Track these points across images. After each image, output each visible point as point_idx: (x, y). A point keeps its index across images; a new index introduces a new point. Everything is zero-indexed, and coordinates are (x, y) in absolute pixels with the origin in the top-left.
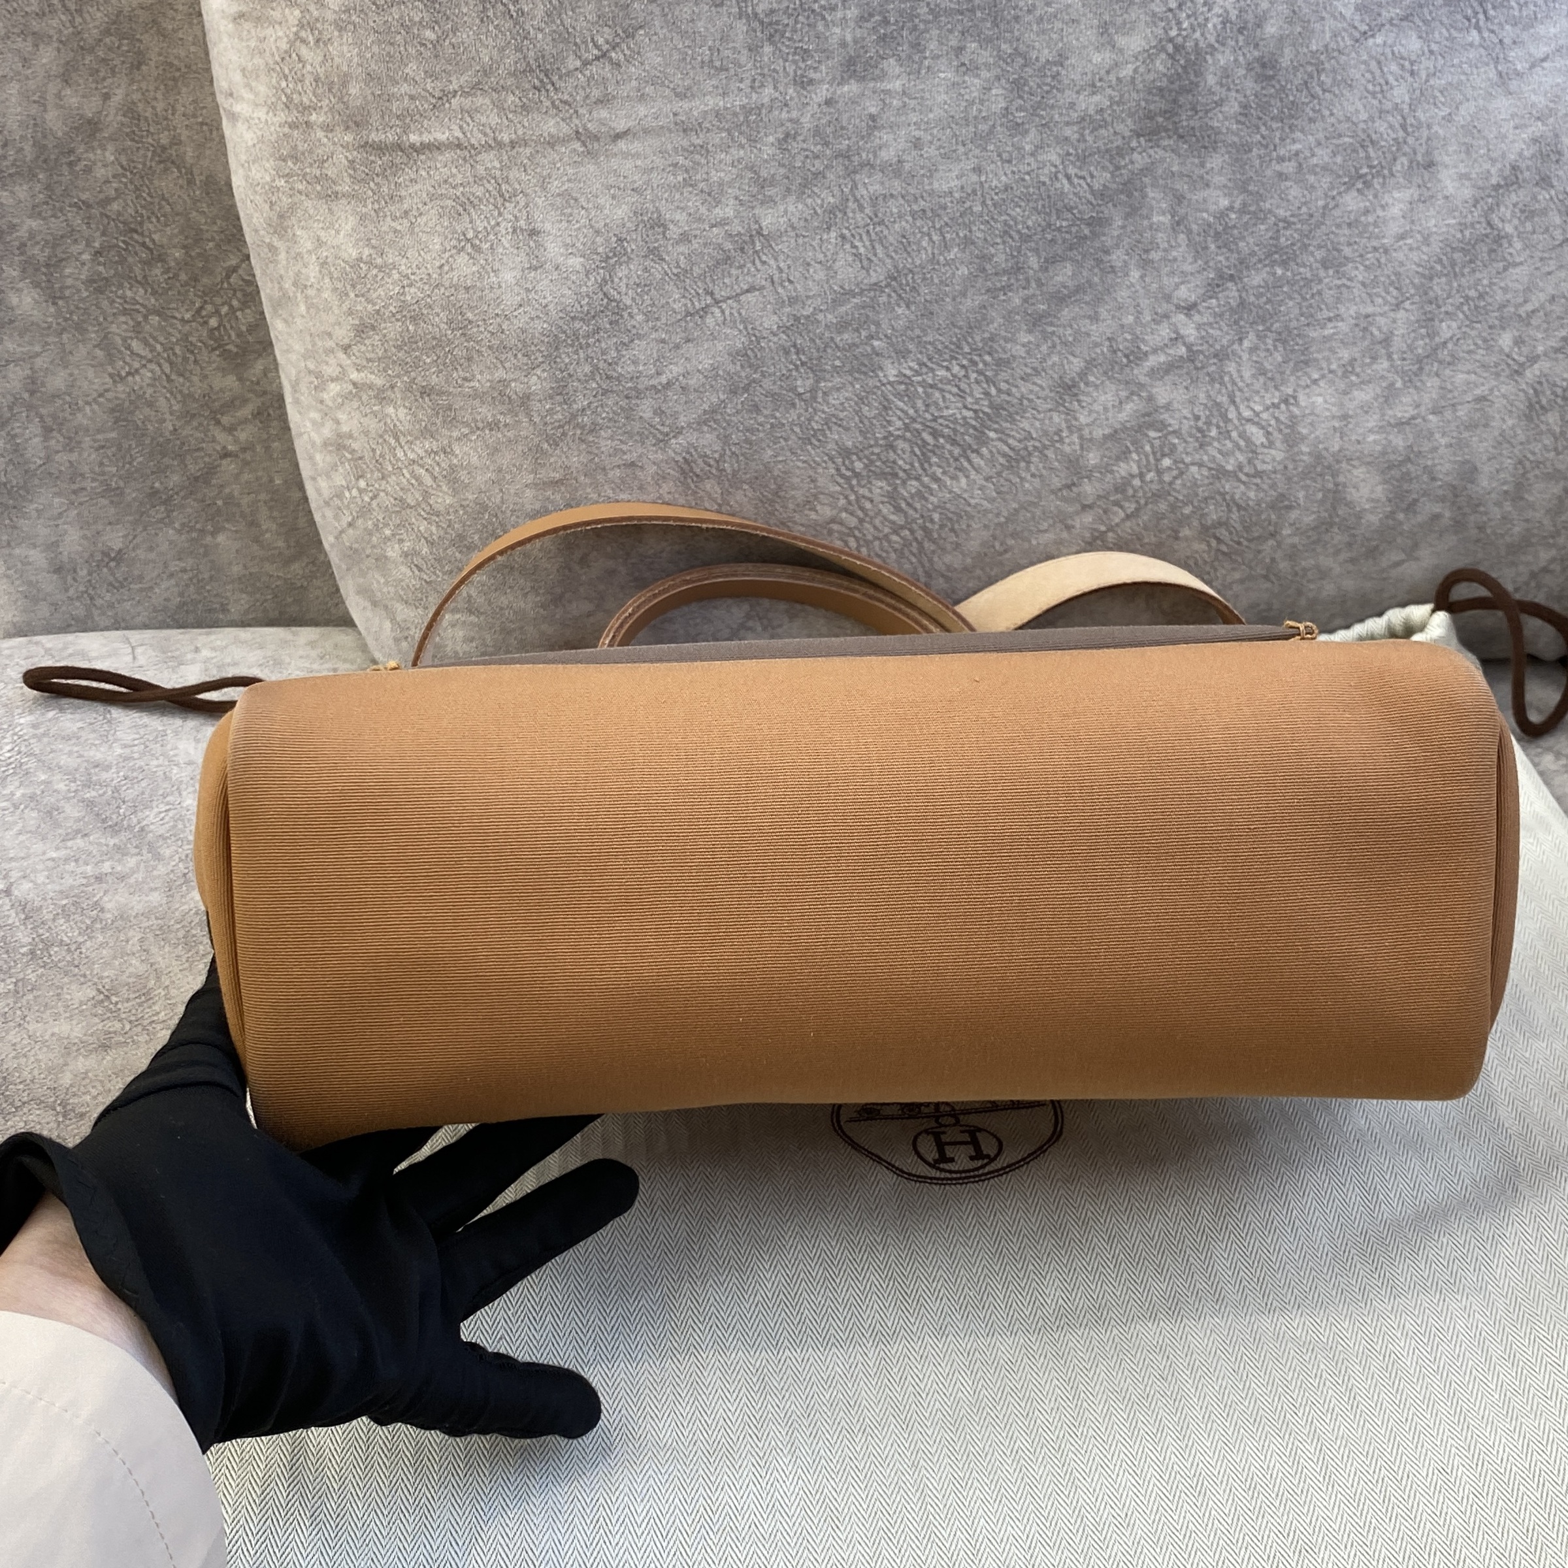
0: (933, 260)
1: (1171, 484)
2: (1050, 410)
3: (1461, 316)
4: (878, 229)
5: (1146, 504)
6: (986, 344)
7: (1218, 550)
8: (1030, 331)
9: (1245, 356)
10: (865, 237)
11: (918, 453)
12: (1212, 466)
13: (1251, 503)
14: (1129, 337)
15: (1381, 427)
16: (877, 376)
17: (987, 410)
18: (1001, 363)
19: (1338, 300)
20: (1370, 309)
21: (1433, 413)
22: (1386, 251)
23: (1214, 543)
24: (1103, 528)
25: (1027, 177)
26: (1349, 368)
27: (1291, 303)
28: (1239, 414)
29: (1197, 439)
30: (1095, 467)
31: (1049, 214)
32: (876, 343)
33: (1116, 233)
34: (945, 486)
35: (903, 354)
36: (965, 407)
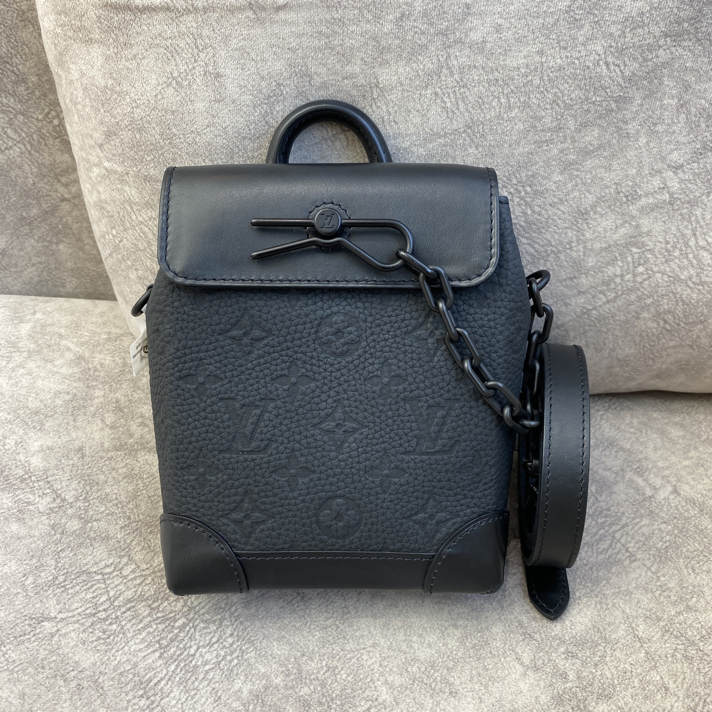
0: (499, 116)
1: (641, 283)
2: (566, 228)
4: (462, 90)
5: (622, 294)
6: (528, 179)
7: (664, 328)
8: (561, 173)
12: (671, 274)
13: (692, 301)
14: (630, 184)
17: (523, 224)
18: (536, 193)
23: (662, 323)
24: (590, 307)
28: (697, 243)
30: (592, 267)
31: (588, 91)
33: (635, 109)
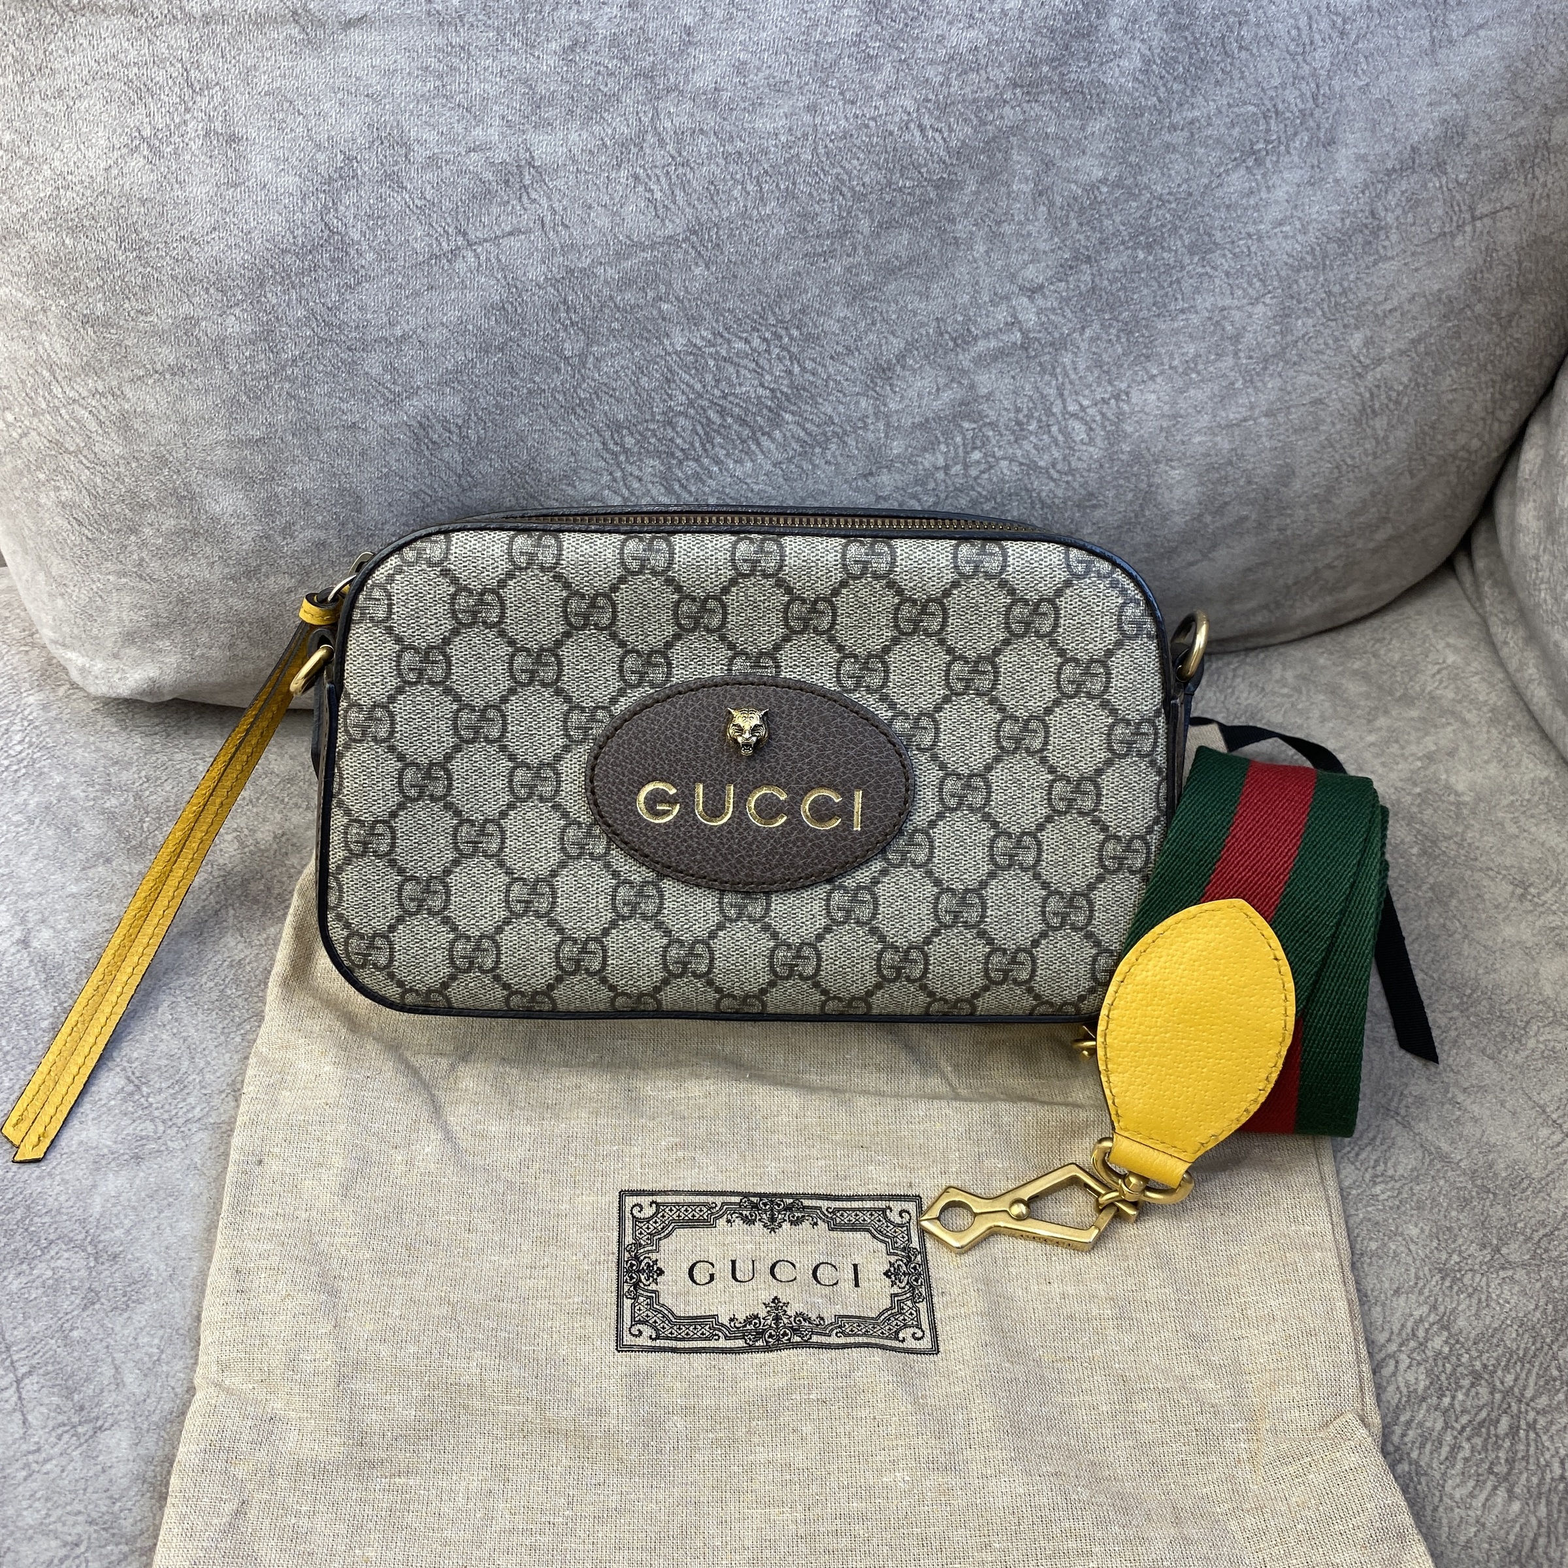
3: (1319, 313)
9: (1084, 346)
10: (663, 180)
11: (701, 432)
15: (1210, 428)
16: (661, 343)
19: (1197, 290)
20: (1228, 302)
21: (1266, 416)
22: (1260, 239)
25: (872, 124)
26: (1191, 365)
27: (1145, 292)
29: (1013, 432)
32: (665, 306)
34: (727, 470)
35: (695, 321)
36: (762, 385)
